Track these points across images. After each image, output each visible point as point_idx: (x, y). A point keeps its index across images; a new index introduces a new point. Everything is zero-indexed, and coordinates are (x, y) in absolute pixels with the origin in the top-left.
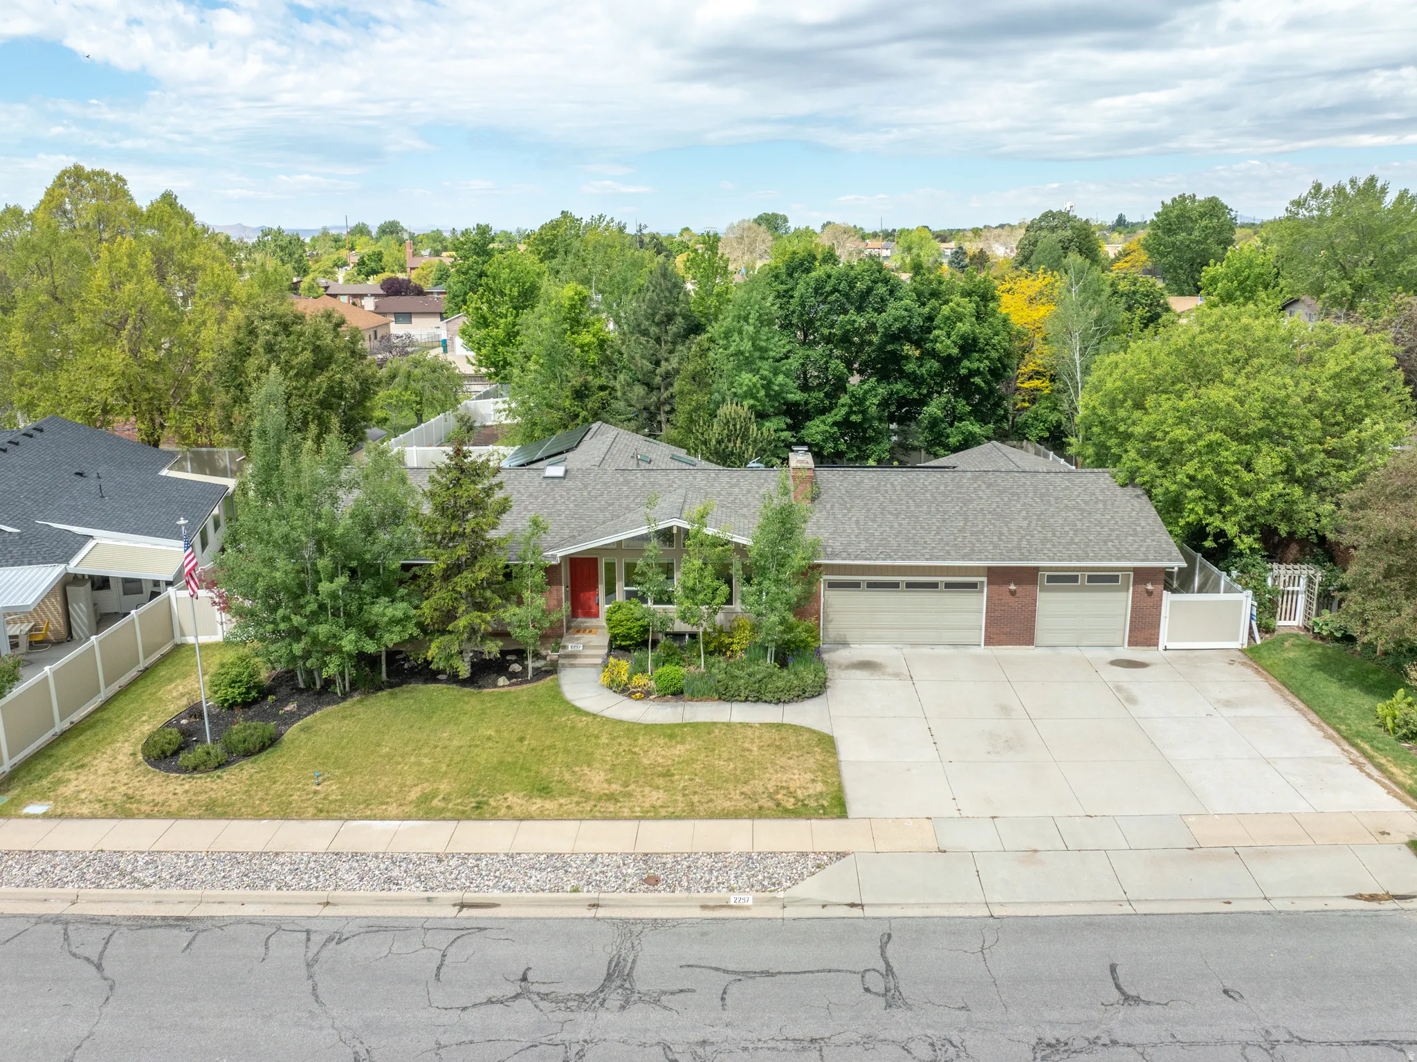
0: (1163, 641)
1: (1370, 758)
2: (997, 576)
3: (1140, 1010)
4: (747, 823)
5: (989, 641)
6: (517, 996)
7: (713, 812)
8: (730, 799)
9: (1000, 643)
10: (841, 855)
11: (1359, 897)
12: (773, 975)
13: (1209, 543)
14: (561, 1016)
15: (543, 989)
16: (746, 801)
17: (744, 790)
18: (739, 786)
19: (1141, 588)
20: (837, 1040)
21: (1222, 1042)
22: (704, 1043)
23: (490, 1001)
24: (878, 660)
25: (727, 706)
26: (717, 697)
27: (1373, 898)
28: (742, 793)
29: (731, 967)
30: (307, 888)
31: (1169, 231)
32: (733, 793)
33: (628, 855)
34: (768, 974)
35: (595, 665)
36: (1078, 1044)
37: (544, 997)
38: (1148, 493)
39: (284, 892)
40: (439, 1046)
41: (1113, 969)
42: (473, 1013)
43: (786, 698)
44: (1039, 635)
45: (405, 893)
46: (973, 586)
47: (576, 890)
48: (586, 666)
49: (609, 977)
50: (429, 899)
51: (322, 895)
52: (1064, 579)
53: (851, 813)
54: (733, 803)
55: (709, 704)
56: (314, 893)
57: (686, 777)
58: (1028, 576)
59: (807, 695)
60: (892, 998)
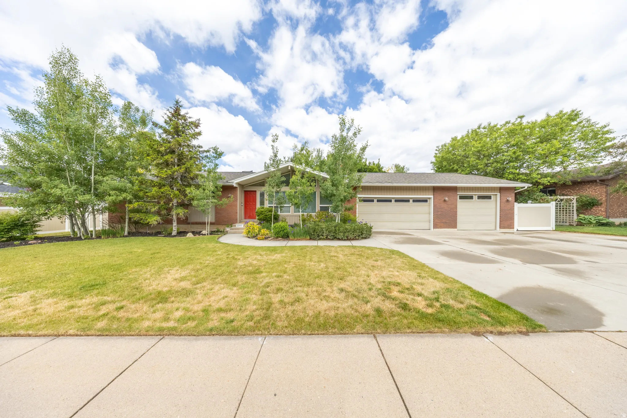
0: (516, 226)
2: (438, 194)
5: (435, 226)
7: (300, 321)
8: (327, 298)
9: (441, 227)
16: (350, 302)
17: (342, 286)
18: (336, 283)
19: (504, 199)
25: (315, 242)
26: (308, 238)
28: (342, 290)
32: (329, 289)
43: (351, 236)
44: (459, 225)
46: (425, 201)
48: (242, 233)
52: (468, 198)
54: (332, 304)
57: (274, 274)
58: (452, 194)
59: (364, 236)
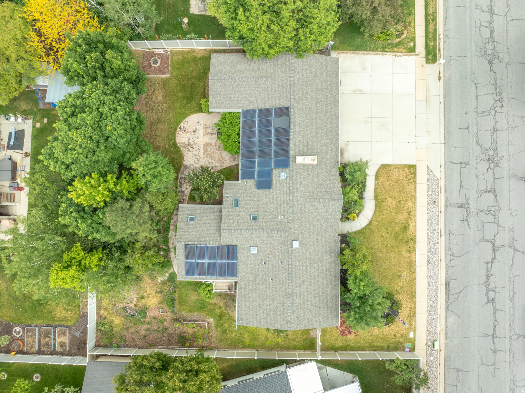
4: (417, 185)
6: (467, 221)
7: (414, 191)
10: (428, 167)
11: (439, 80)
14: (471, 214)
15: (465, 217)
16: (411, 185)
18: (405, 186)
20: (476, 173)
22: (477, 192)
23: (468, 225)
27: (440, 78)
28: (408, 185)
29: (459, 188)
32: (408, 187)
33: (428, 208)
34: (461, 182)
35: (342, 224)
37: (467, 217)
40: (478, 230)
41: (460, 128)
42: (471, 227)
47: (438, 216)
48: (342, 226)
49: (462, 207)
51: (439, 262)
53: (415, 164)
54: (411, 187)
60: (467, 163)
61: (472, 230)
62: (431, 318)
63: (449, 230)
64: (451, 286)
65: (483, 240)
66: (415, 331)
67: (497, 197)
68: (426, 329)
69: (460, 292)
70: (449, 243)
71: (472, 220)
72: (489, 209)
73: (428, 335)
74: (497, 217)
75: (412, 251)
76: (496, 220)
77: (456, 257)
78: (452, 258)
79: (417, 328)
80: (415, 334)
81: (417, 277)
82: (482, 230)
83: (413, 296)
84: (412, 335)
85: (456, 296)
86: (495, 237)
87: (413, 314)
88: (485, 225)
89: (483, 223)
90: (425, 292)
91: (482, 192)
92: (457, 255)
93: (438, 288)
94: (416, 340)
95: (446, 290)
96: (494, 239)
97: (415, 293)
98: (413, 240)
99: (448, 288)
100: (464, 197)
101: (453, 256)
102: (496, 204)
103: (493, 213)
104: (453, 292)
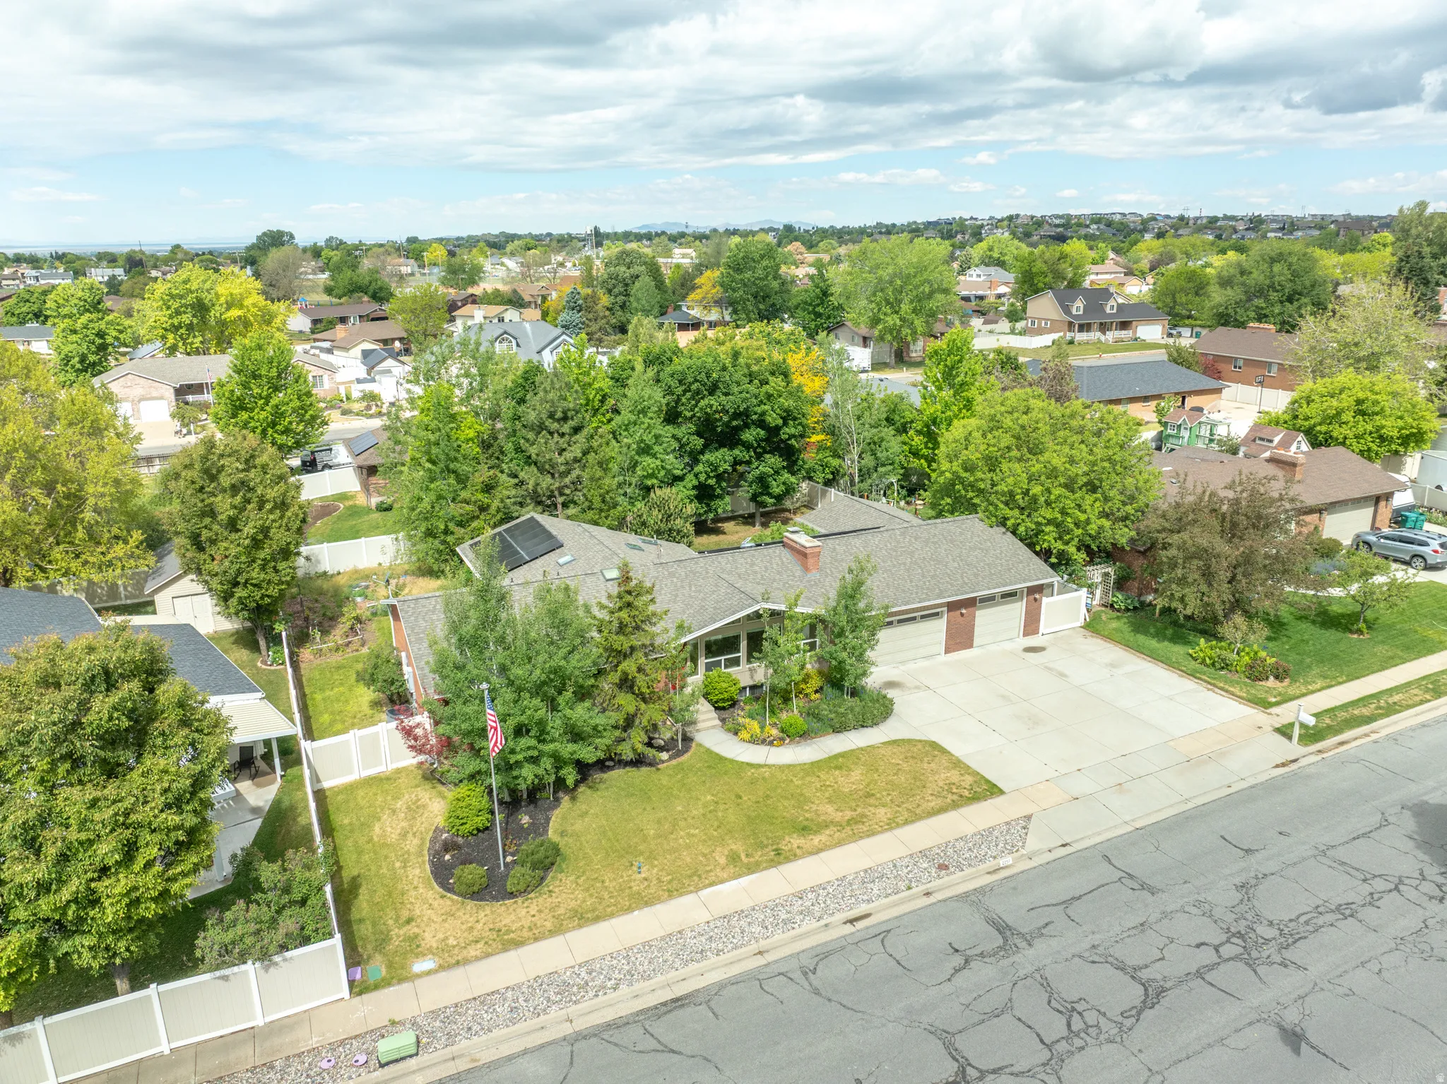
0: (1042, 630)
1: (1214, 685)
2: (952, 606)
3: (1258, 856)
4: (956, 813)
5: (947, 650)
6: (967, 962)
8: (929, 801)
9: (954, 651)
10: (1028, 818)
11: (1277, 766)
12: (1079, 898)
13: (1053, 560)
14: (1006, 962)
15: (975, 952)
18: (924, 791)
19: (1031, 597)
20: (1152, 920)
21: (1304, 859)
22: (1095, 946)
23: (956, 971)
24: (895, 679)
25: (841, 736)
26: (831, 731)
27: (1283, 765)
28: (932, 795)
29: (1053, 902)
30: (736, 948)
31: (738, 270)
33: (910, 856)
34: (1076, 899)
35: (713, 727)
36: (1253, 882)
37: (982, 955)
38: (1014, 533)
39: (722, 957)
40: (967, 1006)
41: (1222, 837)
42: (957, 980)
43: (879, 721)
44: (976, 641)
45: (805, 928)
46: (937, 614)
47: (909, 888)
48: (708, 728)
49: (999, 931)
50: (826, 925)
51: (754, 947)
52: (989, 600)
53: (1005, 790)
54: (934, 803)
55: (829, 737)
56: (744, 950)
57: (884, 793)
58: (971, 603)
60: (1150, 889)
61: (948, 988)
62: (516, 1000)
63: (889, 931)
64: (680, 1013)
65: (947, 1039)
66: (441, 968)
67: (1148, 1014)
68: (461, 998)
69: (673, 1051)
70: (843, 948)
71: (982, 973)
72: (1079, 1007)
73: (434, 1014)
74: (1078, 1042)
75: (741, 866)
76: (1063, 1047)
77: (806, 984)
78: (797, 975)
79: (459, 972)
80: (429, 973)
81: (658, 908)
82: (977, 1018)
83: (583, 918)
84: (421, 966)
85: (653, 1044)
86: (994, 1071)
87: (508, 942)
88: (1007, 1017)
89: (1008, 1007)
90: (613, 946)
91: (1110, 959)
92: (815, 983)
93: (649, 977)
94: (405, 986)
95: (656, 1007)
96: (983, 1074)
97: (597, 919)
98: (780, 857)
99: (664, 1009)
100: (1042, 923)
101: (805, 974)
102: (1120, 1019)
103: (1077, 1024)
104: (658, 1028)
